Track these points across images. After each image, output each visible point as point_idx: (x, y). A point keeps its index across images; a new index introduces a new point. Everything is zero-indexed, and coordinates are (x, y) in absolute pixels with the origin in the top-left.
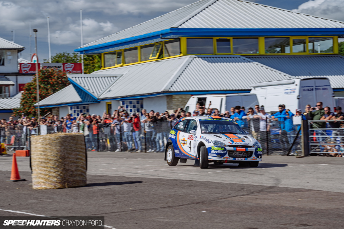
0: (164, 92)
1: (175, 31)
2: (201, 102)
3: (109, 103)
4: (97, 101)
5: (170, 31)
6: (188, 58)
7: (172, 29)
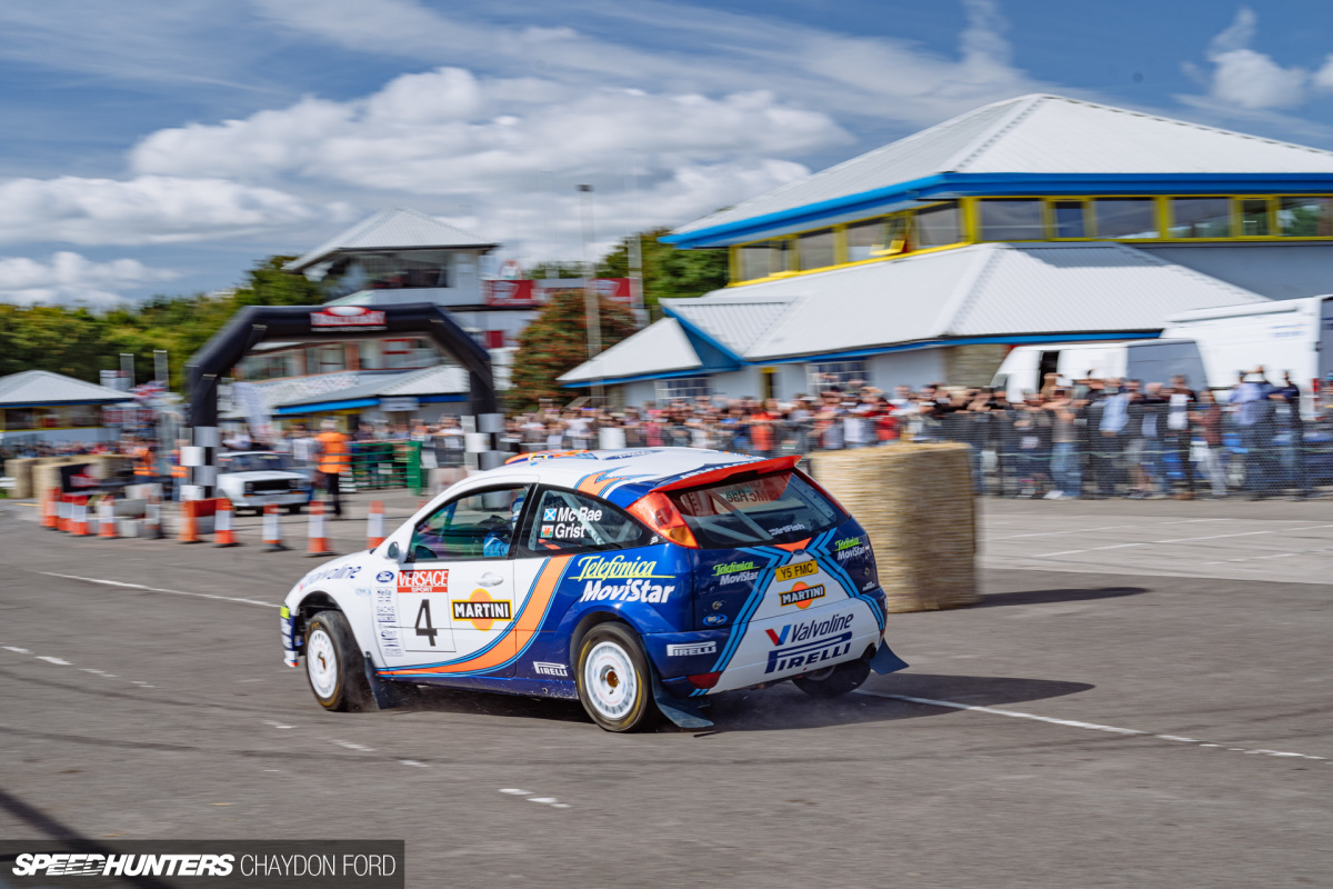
0: (945, 337)
1: (954, 181)
2: (1049, 363)
3: (770, 371)
4: (734, 365)
5: (944, 181)
6: (986, 250)
7: (948, 175)
